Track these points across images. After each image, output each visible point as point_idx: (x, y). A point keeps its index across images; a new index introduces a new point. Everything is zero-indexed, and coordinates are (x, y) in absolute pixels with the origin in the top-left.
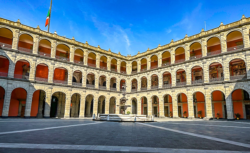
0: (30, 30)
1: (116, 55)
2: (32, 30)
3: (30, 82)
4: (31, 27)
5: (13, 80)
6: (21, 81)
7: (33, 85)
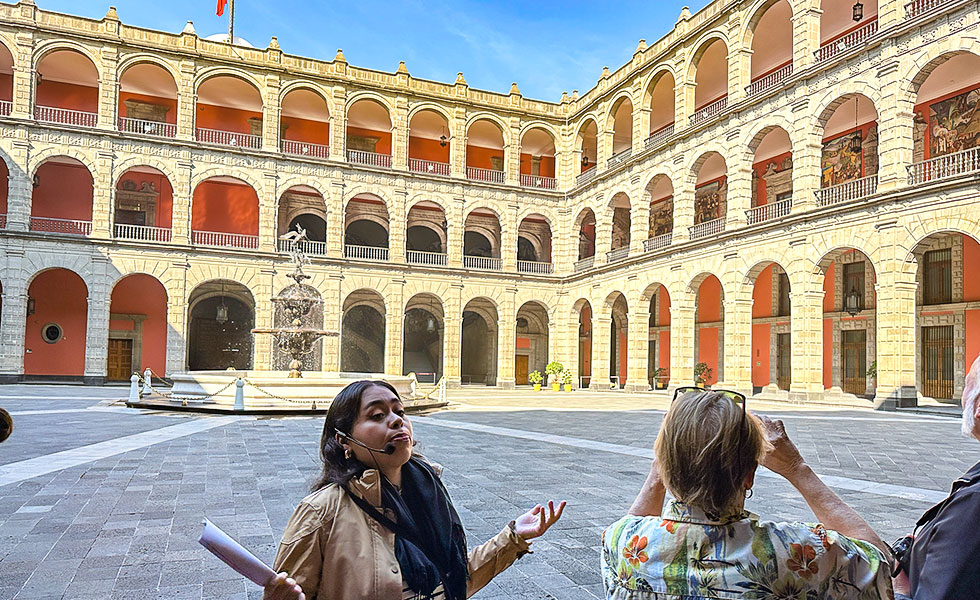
0: (77, 30)
1: (496, 101)
2: (85, 28)
3: (93, 244)
4: (81, 19)
5: (24, 238)
6: (59, 241)
7: (105, 255)
